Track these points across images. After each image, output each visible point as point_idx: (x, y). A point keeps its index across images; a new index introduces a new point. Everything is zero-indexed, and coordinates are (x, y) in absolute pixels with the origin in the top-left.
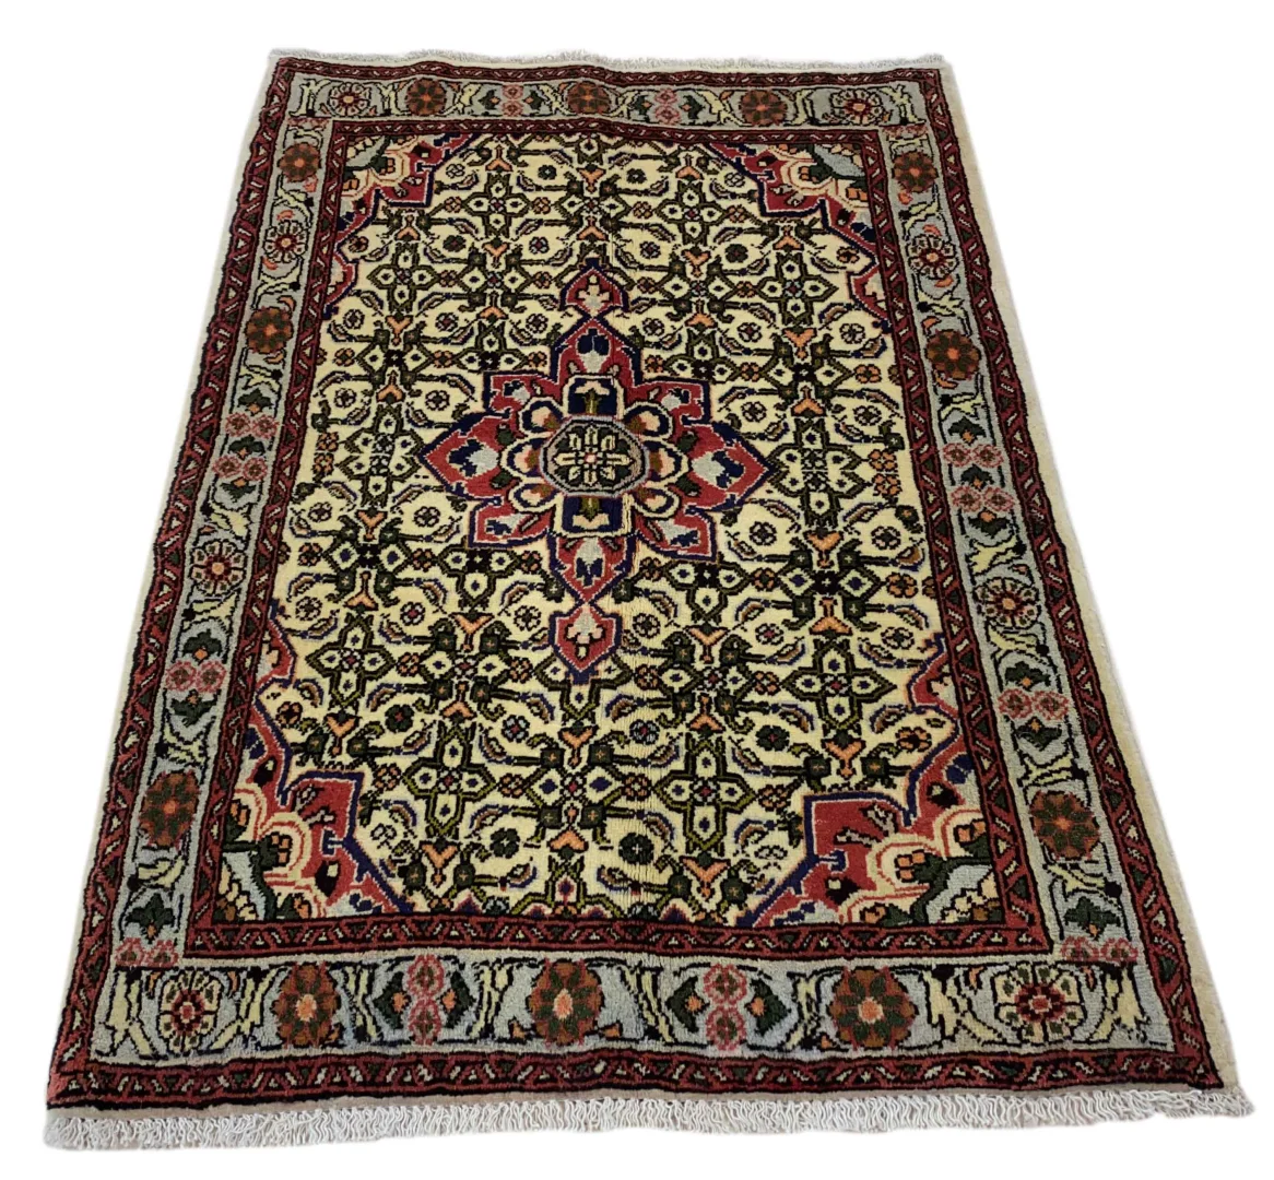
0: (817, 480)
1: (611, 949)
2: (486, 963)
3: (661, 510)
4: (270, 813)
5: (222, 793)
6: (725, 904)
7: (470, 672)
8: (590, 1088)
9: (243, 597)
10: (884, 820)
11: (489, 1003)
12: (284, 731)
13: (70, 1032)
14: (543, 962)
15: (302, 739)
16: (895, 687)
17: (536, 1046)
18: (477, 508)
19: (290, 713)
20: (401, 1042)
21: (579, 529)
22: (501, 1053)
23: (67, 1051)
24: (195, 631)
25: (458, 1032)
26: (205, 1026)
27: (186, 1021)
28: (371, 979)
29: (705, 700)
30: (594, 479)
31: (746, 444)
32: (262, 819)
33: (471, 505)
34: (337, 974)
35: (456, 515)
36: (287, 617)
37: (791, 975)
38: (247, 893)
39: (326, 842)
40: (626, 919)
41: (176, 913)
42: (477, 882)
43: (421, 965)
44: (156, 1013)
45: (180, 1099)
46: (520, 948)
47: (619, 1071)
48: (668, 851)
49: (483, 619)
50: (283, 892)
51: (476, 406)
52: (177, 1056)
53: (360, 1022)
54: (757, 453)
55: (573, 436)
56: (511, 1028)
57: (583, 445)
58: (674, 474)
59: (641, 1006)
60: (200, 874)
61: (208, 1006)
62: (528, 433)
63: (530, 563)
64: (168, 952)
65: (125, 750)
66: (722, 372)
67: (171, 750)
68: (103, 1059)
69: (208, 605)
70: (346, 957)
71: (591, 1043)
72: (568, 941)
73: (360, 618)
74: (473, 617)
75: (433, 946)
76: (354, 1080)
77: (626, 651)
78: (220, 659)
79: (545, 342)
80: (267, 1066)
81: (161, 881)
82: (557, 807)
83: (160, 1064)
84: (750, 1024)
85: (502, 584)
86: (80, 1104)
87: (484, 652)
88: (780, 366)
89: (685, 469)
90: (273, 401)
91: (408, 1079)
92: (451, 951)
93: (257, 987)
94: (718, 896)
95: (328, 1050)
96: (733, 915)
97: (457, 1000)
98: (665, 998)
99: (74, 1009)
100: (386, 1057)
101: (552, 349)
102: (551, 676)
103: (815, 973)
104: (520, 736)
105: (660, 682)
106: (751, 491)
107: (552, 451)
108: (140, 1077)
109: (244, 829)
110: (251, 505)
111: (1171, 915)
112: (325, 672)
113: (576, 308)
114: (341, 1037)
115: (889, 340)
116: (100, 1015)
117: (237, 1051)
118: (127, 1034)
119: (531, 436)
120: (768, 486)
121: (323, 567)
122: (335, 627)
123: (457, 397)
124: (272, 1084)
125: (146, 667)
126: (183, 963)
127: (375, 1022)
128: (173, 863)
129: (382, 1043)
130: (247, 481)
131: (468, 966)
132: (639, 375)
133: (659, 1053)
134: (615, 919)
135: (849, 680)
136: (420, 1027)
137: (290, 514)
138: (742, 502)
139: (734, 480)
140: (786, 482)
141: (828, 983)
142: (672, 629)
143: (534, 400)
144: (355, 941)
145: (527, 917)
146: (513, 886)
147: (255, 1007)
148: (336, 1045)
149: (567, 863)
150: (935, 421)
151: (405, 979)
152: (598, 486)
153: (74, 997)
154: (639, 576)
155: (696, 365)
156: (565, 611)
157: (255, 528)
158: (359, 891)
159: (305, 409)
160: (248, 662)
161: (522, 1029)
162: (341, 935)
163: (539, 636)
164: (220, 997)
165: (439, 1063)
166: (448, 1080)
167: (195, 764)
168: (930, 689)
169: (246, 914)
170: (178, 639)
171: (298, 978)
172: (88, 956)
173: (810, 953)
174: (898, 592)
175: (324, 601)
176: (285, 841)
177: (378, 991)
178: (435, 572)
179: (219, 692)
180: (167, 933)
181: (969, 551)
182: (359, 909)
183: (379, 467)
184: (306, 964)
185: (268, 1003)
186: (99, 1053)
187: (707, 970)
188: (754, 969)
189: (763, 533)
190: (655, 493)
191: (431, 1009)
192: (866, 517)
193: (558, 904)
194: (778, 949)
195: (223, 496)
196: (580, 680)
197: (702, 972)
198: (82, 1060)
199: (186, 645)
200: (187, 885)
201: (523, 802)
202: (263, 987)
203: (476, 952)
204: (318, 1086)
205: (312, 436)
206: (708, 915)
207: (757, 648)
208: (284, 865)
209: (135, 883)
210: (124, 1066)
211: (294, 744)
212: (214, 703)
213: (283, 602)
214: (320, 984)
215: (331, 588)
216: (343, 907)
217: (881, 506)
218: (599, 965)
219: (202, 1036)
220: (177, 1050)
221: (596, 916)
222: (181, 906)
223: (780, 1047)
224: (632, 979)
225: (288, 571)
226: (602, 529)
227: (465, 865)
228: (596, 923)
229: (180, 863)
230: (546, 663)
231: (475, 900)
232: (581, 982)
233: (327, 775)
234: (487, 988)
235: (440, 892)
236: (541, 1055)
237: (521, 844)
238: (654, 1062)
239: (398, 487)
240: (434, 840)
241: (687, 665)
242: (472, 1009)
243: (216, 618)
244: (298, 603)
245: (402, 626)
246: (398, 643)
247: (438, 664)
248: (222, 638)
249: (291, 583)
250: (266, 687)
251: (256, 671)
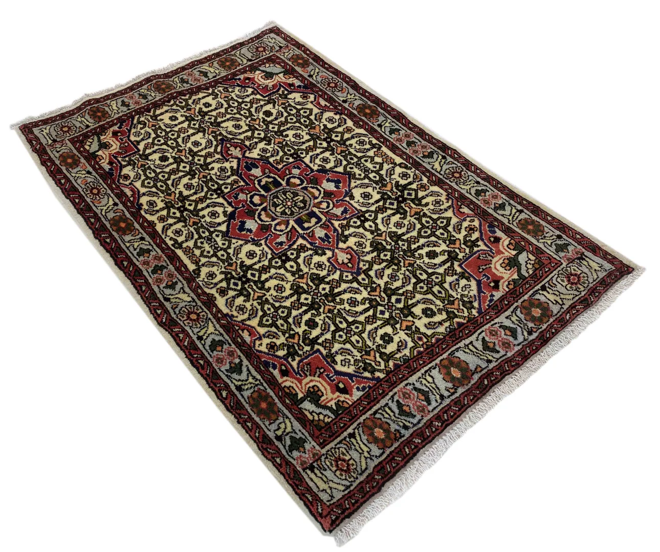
0: (366, 170)
1: (453, 346)
2: (420, 378)
3: (328, 207)
4: (301, 383)
5: (277, 388)
6: (470, 311)
7: (319, 295)
8: (489, 390)
9: (214, 320)
10: (486, 257)
11: (433, 388)
12: (276, 353)
13: (311, 503)
14: (436, 365)
15: (285, 352)
16: (451, 218)
17: (461, 390)
18: (266, 242)
19: (272, 346)
20: (420, 420)
21: (309, 228)
22: (453, 400)
23: (317, 509)
24: (208, 342)
25: (434, 404)
26: (353, 465)
27: (345, 468)
28: (390, 409)
29: (401, 256)
30: (297, 209)
31: (333, 172)
32: (300, 387)
33: (263, 242)
34: (378, 416)
35: (261, 248)
36: (237, 317)
37: (507, 318)
38: (320, 413)
39: (329, 378)
40: (448, 335)
41: (304, 437)
42: (390, 356)
43: (401, 393)
44: (333, 474)
45: (370, 493)
46: (425, 366)
47: (492, 379)
48: (438, 307)
49: (306, 276)
50: (332, 404)
51: (230, 209)
52: (355, 481)
53: (402, 424)
54: (340, 173)
55: (275, 200)
56: (448, 391)
57: (282, 201)
58: (320, 193)
59: (478, 356)
60: (298, 419)
61: (347, 458)
62: (257, 208)
63: (302, 248)
64: (315, 452)
65: (226, 399)
66: (302, 153)
67: (243, 387)
68: (332, 502)
69: (203, 331)
70: (375, 408)
71: (476, 377)
72: (437, 353)
73: (263, 302)
74: (302, 277)
75: (399, 385)
76: (418, 443)
77: (363, 256)
78: (228, 346)
79: (232, 175)
80: (387, 460)
81: (287, 431)
82: (391, 317)
83: (352, 488)
84: (511, 339)
85: (300, 261)
86: (342, 521)
87: (317, 286)
88: (319, 142)
89: (322, 190)
90: (151, 248)
91: (434, 429)
92: (406, 382)
93: (356, 439)
94: (465, 310)
95: (401, 440)
96: (474, 312)
97: (423, 395)
98: (482, 349)
99: (303, 495)
100: (421, 428)
101: (237, 175)
102: (347, 279)
103: (512, 312)
104: (357, 303)
105: (382, 259)
106: (349, 185)
107: (273, 209)
108: (350, 497)
109: (297, 394)
110: (182, 288)
111: (579, 233)
112: (271, 326)
113: (232, 158)
114: (400, 433)
115: (344, 116)
116: (315, 489)
117: (372, 465)
118: (331, 488)
119: (260, 208)
120: (353, 181)
121: (231, 293)
122: (257, 310)
123: (220, 210)
124: (394, 465)
125: (203, 368)
126: (324, 451)
127: (406, 421)
128: (284, 422)
129: (415, 425)
130: (172, 281)
131: (415, 383)
132: (277, 168)
133: (496, 366)
134: (445, 337)
135: (436, 223)
136: (421, 411)
137: (200, 283)
138: (350, 190)
139: (341, 185)
140: (357, 176)
141: (518, 312)
142: (369, 241)
143: (249, 196)
144: (373, 401)
145: (417, 356)
146: (403, 349)
147: (362, 446)
148: (401, 437)
149: (412, 331)
150: (383, 134)
151: (401, 401)
152: (301, 211)
153: (299, 491)
154: (343, 232)
155: (291, 155)
156: (331, 256)
157: (192, 295)
158: (357, 386)
159: (166, 244)
160: (240, 340)
161: (452, 389)
162: (366, 403)
163: (330, 269)
164: (348, 452)
165: (438, 417)
166: (446, 420)
167: (257, 385)
168: (461, 212)
169: (326, 420)
170: (205, 349)
171: (366, 426)
172: (289, 475)
173: (505, 308)
174: (424, 189)
175: (244, 303)
176: (315, 388)
177: (397, 411)
178: (273, 271)
179: (239, 356)
180: (307, 446)
181: (431, 166)
182: (363, 391)
183: (216, 249)
184: (364, 420)
185: (366, 442)
186: (328, 501)
187: (484, 333)
188: (496, 323)
189: (366, 196)
190: (321, 203)
191: (418, 403)
192: (392, 173)
193: (422, 345)
194: (496, 313)
195: (168, 291)
196: (359, 274)
197: (483, 334)
198: (325, 507)
199: (210, 349)
200: (297, 426)
201: (379, 323)
202: (358, 438)
203: (413, 377)
204: (409, 454)
205: (179, 252)
206: (468, 317)
207: (400, 232)
208: (323, 395)
209: (279, 438)
210: (341, 498)
211: (284, 356)
212: (241, 361)
213: (230, 313)
214: (375, 422)
215: (242, 298)
216: (357, 395)
217: (394, 167)
218: (454, 353)
219: (356, 469)
220: (352, 479)
221: (438, 340)
222: (303, 434)
223: (525, 340)
224: (467, 350)
225: (221, 302)
226: (317, 223)
227: (382, 354)
228: (440, 342)
229: (287, 421)
230: (341, 276)
231: (396, 362)
232: (453, 362)
233: (306, 358)
234: (428, 385)
235: (383, 367)
236: (464, 392)
237: (392, 335)
238: (498, 369)
239: (231, 251)
240: (364, 353)
241: (385, 249)
242: (431, 394)
243: (211, 333)
244: (236, 310)
245: (280, 295)
246: (285, 301)
247: (306, 299)
248: (221, 338)
249: (226, 305)
250: (254, 344)
251: (245, 341)
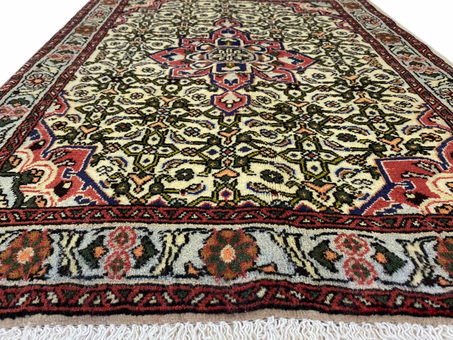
0: (340, 63)
1: (261, 223)
2: (169, 231)
3: (266, 69)
4: (34, 162)
5: (6, 152)
6: (339, 203)
7: (166, 113)
8: (255, 309)
9: (48, 89)
10: (430, 168)
11: (170, 253)
12: (55, 131)
14: (212, 230)
15: (63, 134)
16: (410, 120)
17: (207, 280)
19: (60, 125)
20: (96, 277)
21: (224, 71)
22: (178, 284)
24: (17, 97)
25: (144, 270)
28: (80, 239)
29: (302, 124)
30: (231, 59)
31: (303, 55)
32: (28, 163)
33: (171, 68)
34: (56, 237)
35: (163, 70)
36: (69, 96)
37: (400, 241)
38: (5, 195)
39: (66, 173)
40: (270, 207)
42: (164, 191)
43: (119, 232)
46: (194, 223)
47: (278, 295)
48: (293, 179)
49: (175, 98)
50: (30, 195)
51: (175, 46)
53: (65, 262)
54: (309, 57)
55: (220, 51)
56: (186, 268)
57: (225, 52)
58: (270, 60)
59: (289, 255)
62: (199, 51)
63: (200, 82)
66: (287, 40)
69: (28, 91)
70: (65, 227)
71: (251, 277)
72: (230, 219)
74: (169, 97)
75: (130, 222)
76: (50, 302)
77: (254, 106)
78: (26, 107)
79: (207, 32)
82: (218, 160)
84: (379, 268)
85: (185, 88)
87: (175, 107)
88: (313, 39)
89: (275, 60)
90: (82, 43)
91: (98, 302)
92: (143, 225)
94: (333, 200)
95: (35, 282)
96: (346, 208)
97: (144, 252)
98: (307, 252)
100: (82, 286)
101: (210, 33)
102: (212, 114)
103: (416, 240)
104: (195, 134)
105: (275, 118)
106: (309, 66)
107: (211, 54)
109: (15, 167)
110: (62, 66)
112: (85, 112)
113: (220, 26)
114: (47, 273)
115: (358, 35)
119: (201, 52)
120: (317, 65)
121: (92, 82)
122: (93, 99)
123: (166, 44)
127: (77, 263)
129: (80, 277)
130: (62, 60)
131: (155, 233)
132: (250, 39)
133: (309, 285)
134: (262, 207)
135: (383, 118)
136: (113, 268)
137: (80, 69)
138: (305, 68)
139: (300, 63)
140: (325, 64)
141: (429, 246)
142: (278, 102)
143: (202, 44)
144: (73, 218)
145: (200, 208)
146: (190, 193)
148: (43, 278)
149: (226, 183)
150: (389, 51)
151: (106, 240)
152: (234, 61)
154: (257, 85)
155: (275, 38)
156: (219, 94)
157: (61, 71)
158: (82, 195)
159: (96, 45)
160: (42, 108)
161: (196, 269)
162: (64, 216)
163: (205, 103)
165: (125, 291)
166: (132, 303)
168: (430, 120)
170: (6, 99)
171: (25, 238)
173: (408, 229)
174: (396, 91)
175: (90, 92)
176: (39, 174)
177: (84, 245)
178: (150, 85)
179: (22, 117)
181: (425, 82)
182: (79, 203)
183: (127, 58)
184: (34, 230)
187: (335, 236)
188: (371, 237)
189: (319, 76)
190: (262, 65)
191: (123, 257)
192: (369, 71)
193: (220, 201)
194: (384, 227)
195: (49, 63)
196: (229, 115)
197: (332, 238)
199: (10, 101)
201: (197, 158)
203: (162, 225)
204: (19, 306)
205: (97, 51)
206: (328, 208)
207: (327, 109)
208: (35, 183)
211: (58, 136)
212: (17, 120)
213: (68, 91)
215: (94, 88)
216: (70, 202)
217: (375, 69)
218: (254, 231)
221: (248, 205)
223: (407, 284)
224: (279, 239)
225: (74, 83)
226: (236, 71)
227: (156, 184)
228: (250, 209)
230: (210, 110)
231: (162, 200)
232: (239, 239)
233: (75, 147)
234: (169, 245)
235: (139, 196)
236: (211, 286)
237: (195, 175)
238: (308, 291)
239: (135, 63)
240: (138, 173)
241: (289, 113)
242: (156, 257)
243: (30, 95)
244: (76, 92)
245: (130, 99)
246: (127, 104)
247: (149, 111)
248: (31, 100)
249: (75, 86)
250: (49, 116)
251: (45, 111)
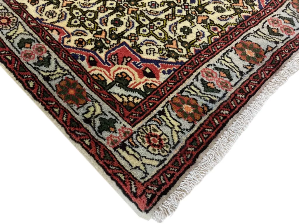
1: (244, 33)
2: (219, 59)
4: (109, 71)
5: (85, 76)
6: (252, 7)
8: (282, 65)
9: (24, 24)
11: (233, 67)
12: (84, 48)
13: (124, 182)
14: (232, 48)
15: (93, 46)
17: (256, 67)
19: (80, 42)
20: (225, 95)
22: (251, 75)
23: (131, 188)
24: (17, 41)
25: (235, 80)
26: (165, 139)
27: (157, 143)
28: (195, 87)
34: (184, 94)
36: (46, 20)
37: (283, 11)
38: (130, 96)
39: (137, 65)
40: (238, 24)
41: (114, 118)
42: (191, 44)
43: (204, 73)
44: (145, 150)
45: (185, 166)
46: (223, 50)
47: (283, 55)
48: (226, 6)
50: (141, 87)
52: (168, 155)
53: (208, 99)
56: (246, 68)
59: (266, 39)
60: (107, 102)
61: (159, 133)
64: (126, 130)
65: (33, 88)
67: (51, 77)
68: (146, 179)
69: (13, 32)
70: (182, 87)
71: (269, 55)
72: (232, 39)
73: (71, 8)
75: (201, 66)
76: (226, 114)
78: (36, 43)
80: (198, 133)
81: (96, 113)
82: (188, 14)
83: (166, 162)
84: (290, 26)
86: (158, 199)
91: (239, 101)
92: (207, 64)
93: (166, 116)
94: (249, 7)
95: (209, 113)
96: (257, 8)
97: (224, 73)
98: (269, 34)
99: (115, 174)
100: (226, 101)
103: (286, 7)
104: (157, 5)
108: (165, 172)
109: (106, 80)
112: (79, 26)
114: (208, 107)
116: (128, 168)
117: (184, 138)
118: (144, 164)
121: (42, 2)
122: (66, 14)
124: (205, 136)
125: (10, 62)
126: (135, 129)
127: (212, 96)
128: (93, 106)
129: (220, 99)
131: (216, 64)
133: (283, 46)
134: (236, 26)
136: (224, 87)
141: (291, 7)
144: (178, 82)
145: (215, 42)
146: (201, 38)
147: (173, 121)
148: (209, 110)
149: (208, 24)
151: (205, 79)
153: (110, 171)
157: (5, 5)
158: (162, 70)
160: (48, 38)
161: (249, 66)
162: (173, 84)
164: (159, 128)
165: (241, 90)
166: (248, 93)
167: (65, 75)
169: (136, 101)
170: (13, 46)
171: (175, 104)
172: (99, 156)
175: (54, 10)
176: (123, 74)
177: (202, 88)
179: (48, 51)
180: (118, 126)
182: (169, 74)
184: (172, 98)
185: (176, 118)
186: (142, 178)
188: (275, 15)
191: (221, 80)
193: (218, 34)
194: (274, 8)
197: (267, 23)
198: (139, 186)
199: (19, 46)
200: (107, 108)
201: (178, 19)
202: (168, 114)
203: (213, 59)
204: (219, 125)
206: (252, 12)
208: (131, 80)
209: (87, 121)
210: (156, 174)
211: (92, 49)
212: (50, 55)
213: (40, 17)
214: (182, 99)
215: (52, 6)
216: (163, 78)
218: (246, 38)
219: (168, 143)
220: (166, 153)
221: (231, 29)
222: (113, 115)
224: (256, 35)
225: (31, 9)
227: (183, 43)
228: (233, 30)
229: (96, 105)
231: (196, 48)
232: (245, 45)
233: (113, 49)
234: (228, 64)
235: (185, 52)
236: (260, 68)
237: (190, 28)
238: (286, 48)
240: (167, 43)
242: (231, 72)
243: (21, 34)
244: (46, 15)
245: (87, 2)
246: (92, 7)
247: (111, 4)
248: (30, 37)
249: (36, 11)
250: (63, 41)
251: (54, 39)
